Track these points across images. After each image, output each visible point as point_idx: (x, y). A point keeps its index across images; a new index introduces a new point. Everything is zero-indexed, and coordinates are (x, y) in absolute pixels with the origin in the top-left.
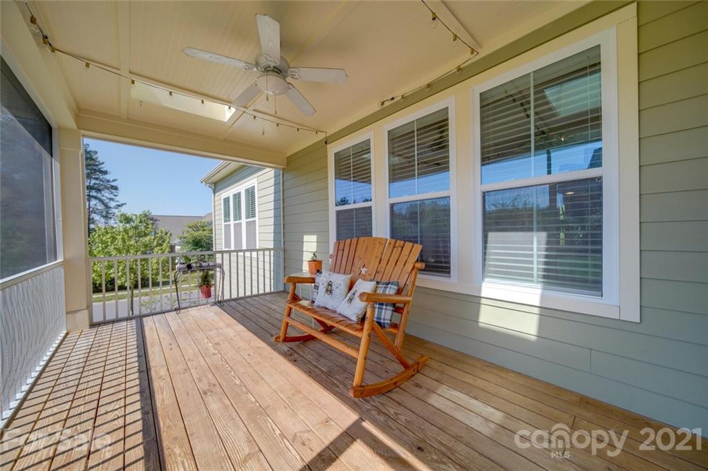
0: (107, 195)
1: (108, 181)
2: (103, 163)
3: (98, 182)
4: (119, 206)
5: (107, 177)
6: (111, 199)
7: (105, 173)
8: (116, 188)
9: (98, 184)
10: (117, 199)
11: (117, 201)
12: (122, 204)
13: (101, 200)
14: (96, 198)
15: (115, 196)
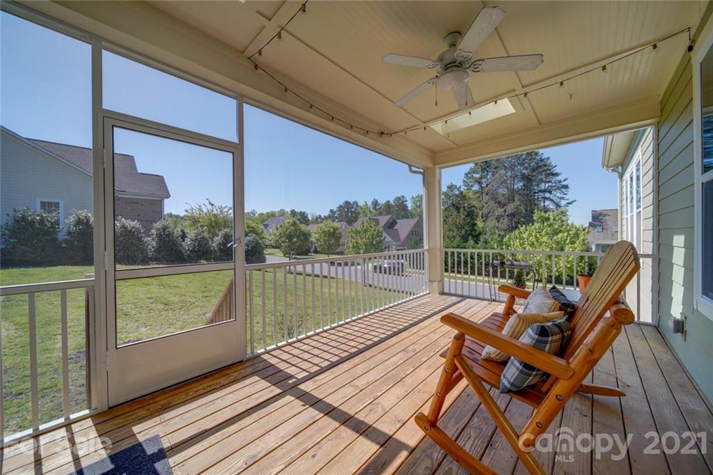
0: (558, 195)
1: (560, 182)
2: (555, 166)
3: (550, 184)
4: (569, 203)
5: (558, 178)
6: (562, 198)
7: (557, 175)
8: (566, 187)
9: (551, 186)
10: (567, 197)
11: (567, 200)
12: (572, 202)
13: (552, 201)
14: (549, 199)
15: (565, 194)
